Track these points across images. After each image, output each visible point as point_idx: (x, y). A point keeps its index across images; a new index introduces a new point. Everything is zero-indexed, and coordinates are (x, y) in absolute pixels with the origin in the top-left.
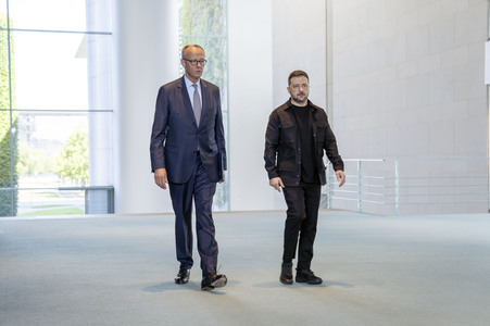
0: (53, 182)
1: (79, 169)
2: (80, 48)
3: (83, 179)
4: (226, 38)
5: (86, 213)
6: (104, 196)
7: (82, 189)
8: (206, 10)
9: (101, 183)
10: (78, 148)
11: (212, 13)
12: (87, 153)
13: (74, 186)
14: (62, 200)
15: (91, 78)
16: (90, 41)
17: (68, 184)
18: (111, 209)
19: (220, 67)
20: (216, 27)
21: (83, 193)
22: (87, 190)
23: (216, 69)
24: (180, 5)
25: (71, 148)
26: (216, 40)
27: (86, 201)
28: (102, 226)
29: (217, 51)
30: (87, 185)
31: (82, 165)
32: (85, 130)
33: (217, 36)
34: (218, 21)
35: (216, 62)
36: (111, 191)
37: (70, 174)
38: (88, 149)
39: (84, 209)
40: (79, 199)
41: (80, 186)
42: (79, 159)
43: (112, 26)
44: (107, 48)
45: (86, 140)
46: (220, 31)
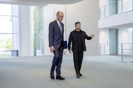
0: (4, 49)
1: (10, 46)
2: (10, 19)
3: (11, 49)
4: (43, 17)
5: (12, 56)
6: (16, 52)
7: (11, 51)
8: (39, 12)
9: (15, 49)
10: (10, 42)
11: (40, 12)
12: (12, 43)
13: (9, 50)
14: (6, 53)
15: (13, 26)
16: (12, 18)
17: (8, 49)
18: (17, 55)
19: (42, 24)
20: (41, 15)
21: (11, 52)
22: (12, 51)
23: (41, 24)
24: (33, 10)
25: (8, 42)
26: (41, 18)
27: (12, 53)
28: (15, 59)
29: (41, 20)
30: (12, 50)
31: (11, 45)
32: (11, 37)
33: (41, 17)
34: (41, 14)
35: (41, 23)
36: (17, 51)
37: (8, 47)
38: (12, 42)
39: (11, 55)
40: (10, 53)
41: (10, 50)
42: (10, 44)
43: (17, 15)
44: (16, 20)
45: (12, 40)
46: (42, 16)
